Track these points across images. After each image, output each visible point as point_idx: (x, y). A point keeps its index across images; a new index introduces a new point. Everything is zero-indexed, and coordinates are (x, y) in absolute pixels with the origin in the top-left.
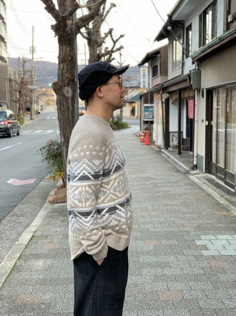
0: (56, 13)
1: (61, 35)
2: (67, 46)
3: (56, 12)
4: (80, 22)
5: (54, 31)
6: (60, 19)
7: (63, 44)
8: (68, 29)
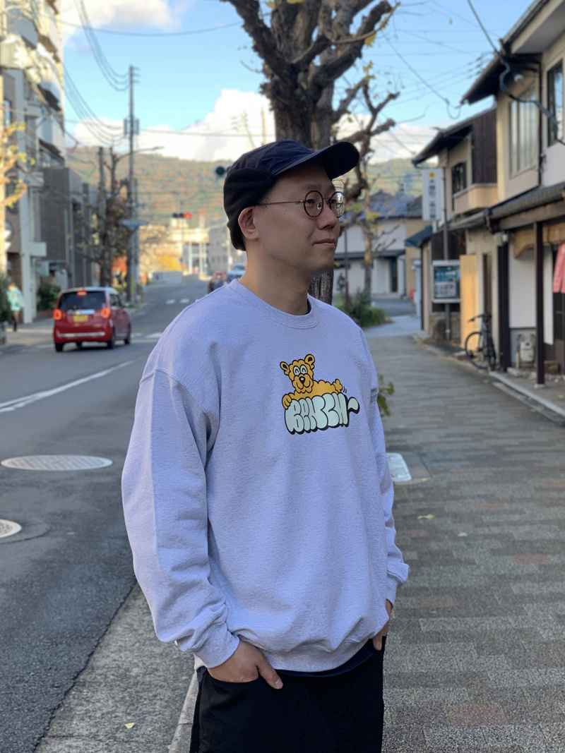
0: (278, 59)
1: (286, 106)
2: (297, 129)
3: (278, 55)
4: (321, 73)
5: (268, 97)
6: (285, 71)
7: (286, 125)
8: (298, 91)
